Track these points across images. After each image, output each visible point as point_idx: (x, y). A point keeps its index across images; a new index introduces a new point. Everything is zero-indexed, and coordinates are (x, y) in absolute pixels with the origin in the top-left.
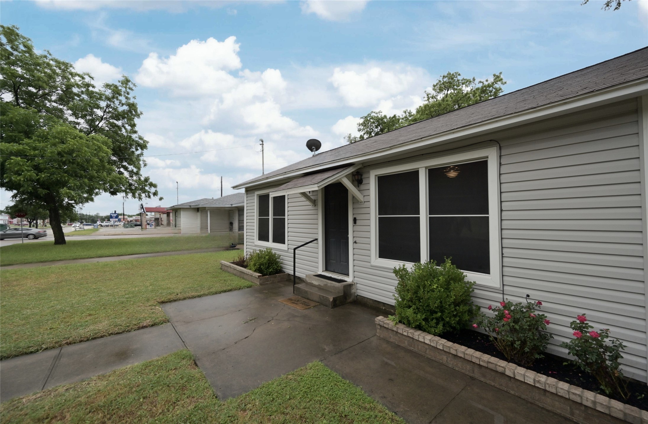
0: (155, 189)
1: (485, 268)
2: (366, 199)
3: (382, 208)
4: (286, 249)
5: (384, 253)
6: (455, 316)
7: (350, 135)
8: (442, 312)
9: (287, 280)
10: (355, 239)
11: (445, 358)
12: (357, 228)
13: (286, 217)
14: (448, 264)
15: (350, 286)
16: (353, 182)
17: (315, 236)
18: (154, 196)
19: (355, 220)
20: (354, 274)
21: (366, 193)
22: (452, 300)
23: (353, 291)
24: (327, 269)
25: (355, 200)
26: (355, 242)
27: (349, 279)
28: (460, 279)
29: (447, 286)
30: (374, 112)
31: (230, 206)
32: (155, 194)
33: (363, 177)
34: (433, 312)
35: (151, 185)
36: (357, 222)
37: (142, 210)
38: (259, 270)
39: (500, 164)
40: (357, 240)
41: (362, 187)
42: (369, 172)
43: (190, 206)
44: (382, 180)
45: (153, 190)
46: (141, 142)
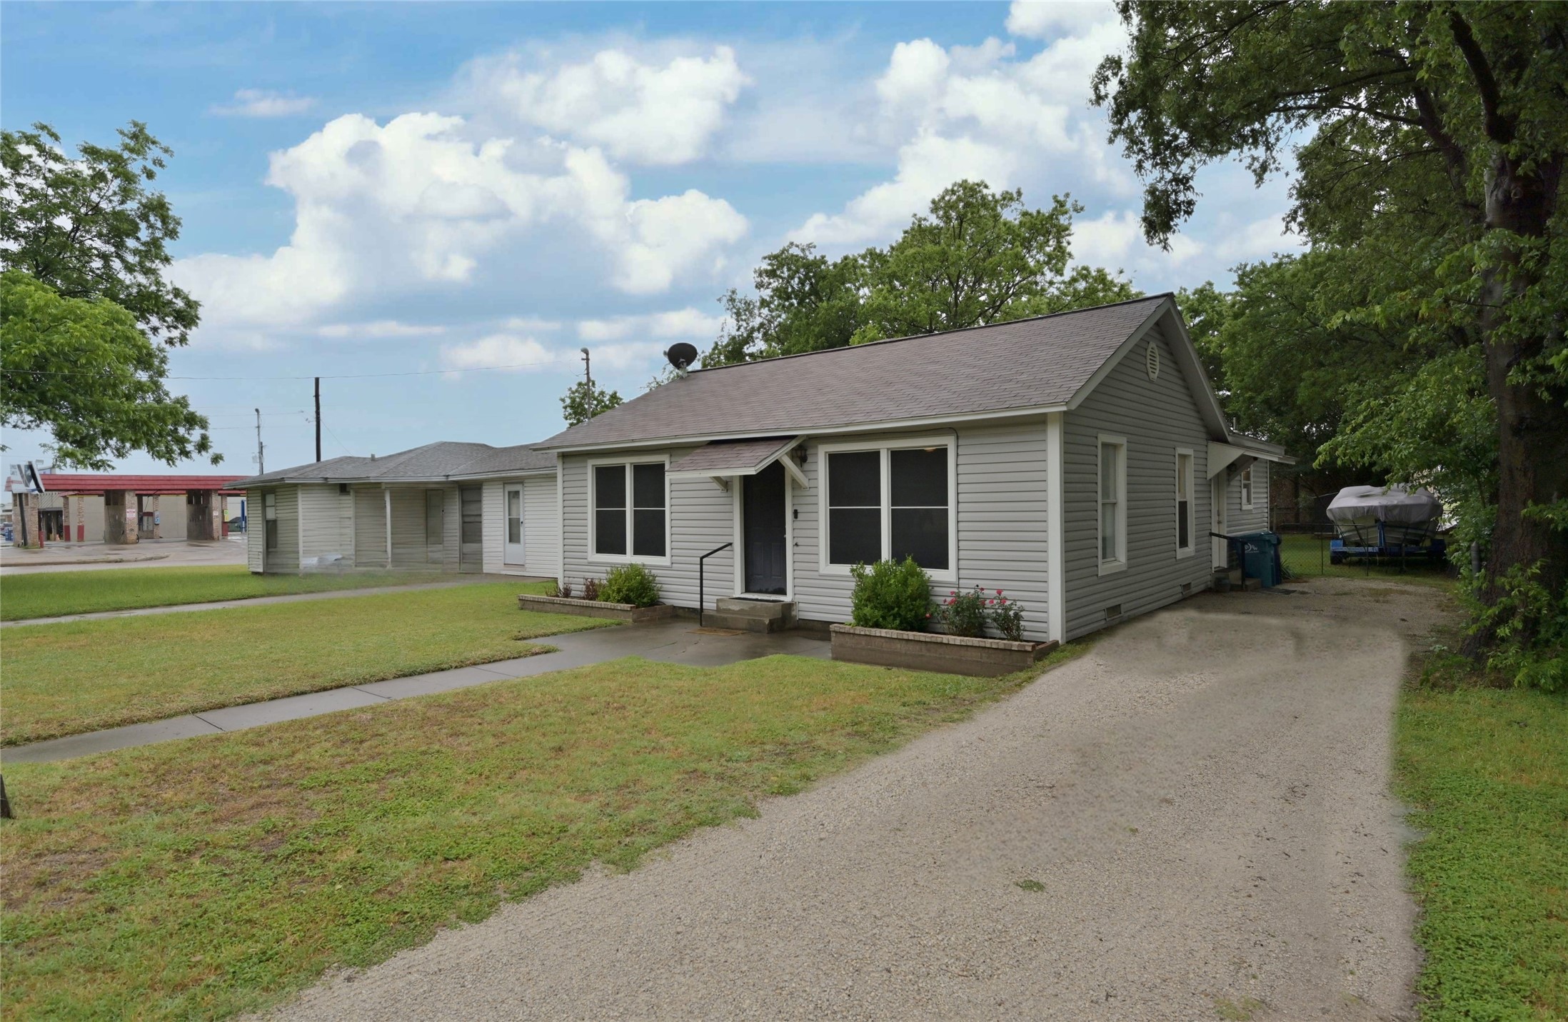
0: (203, 431)
1: (944, 564)
2: (812, 483)
3: (834, 498)
4: (668, 564)
5: (836, 558)
6: (911, 611)
7: (733, 292)
8: (899, 607)
9: (671, 617)
10: (796, 540)
11: (899, 646)
12: (798, 524)
13: (667, 509)
14: (909, 561)
15: (789, 606)
16: (792, 458)
17: (727, 540)
18: (200, 452)
19: (796, 513)
20: (794, 590)
21: (812, 475)
22: (908, 593)
23: (794, 613)
24: (747, 590)
25: (796, 485)
26: (796, 545)
27: (787, 599)
28: (920, 575)
29: (905, 583)
30: (797, 246)
31: (443, 479)
32: (203, 446)
33: (808, 452)
34: (891, 608)
35: (192, 421)
36: (799, 515)
37: (32, 485)
38: (627, 600)
39: (958, 455)
40: (800, 541)
41: (806, 466)
42: (816, 447)
43: (326, 479)
44: (834, 459)
45: (196, 435)
46: (180, 303)
